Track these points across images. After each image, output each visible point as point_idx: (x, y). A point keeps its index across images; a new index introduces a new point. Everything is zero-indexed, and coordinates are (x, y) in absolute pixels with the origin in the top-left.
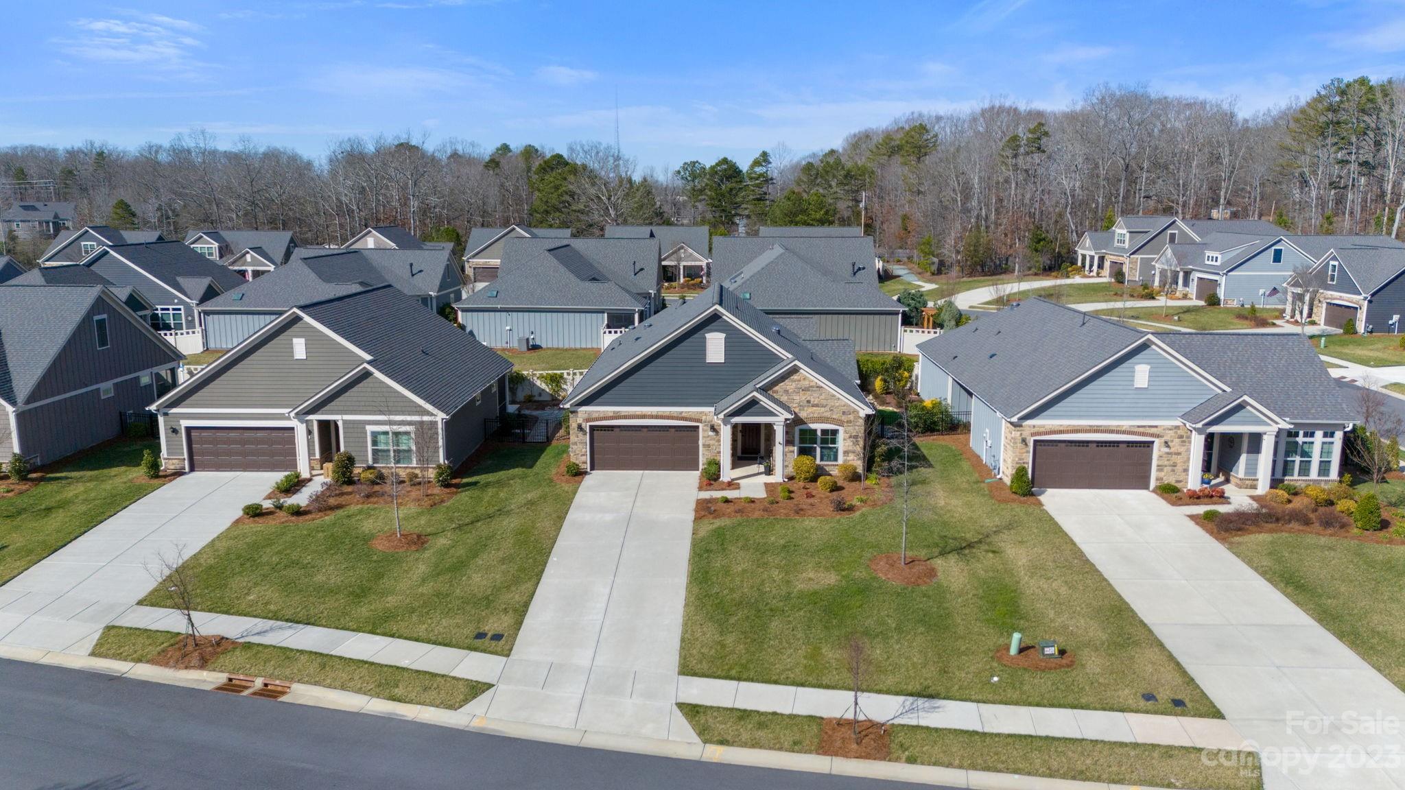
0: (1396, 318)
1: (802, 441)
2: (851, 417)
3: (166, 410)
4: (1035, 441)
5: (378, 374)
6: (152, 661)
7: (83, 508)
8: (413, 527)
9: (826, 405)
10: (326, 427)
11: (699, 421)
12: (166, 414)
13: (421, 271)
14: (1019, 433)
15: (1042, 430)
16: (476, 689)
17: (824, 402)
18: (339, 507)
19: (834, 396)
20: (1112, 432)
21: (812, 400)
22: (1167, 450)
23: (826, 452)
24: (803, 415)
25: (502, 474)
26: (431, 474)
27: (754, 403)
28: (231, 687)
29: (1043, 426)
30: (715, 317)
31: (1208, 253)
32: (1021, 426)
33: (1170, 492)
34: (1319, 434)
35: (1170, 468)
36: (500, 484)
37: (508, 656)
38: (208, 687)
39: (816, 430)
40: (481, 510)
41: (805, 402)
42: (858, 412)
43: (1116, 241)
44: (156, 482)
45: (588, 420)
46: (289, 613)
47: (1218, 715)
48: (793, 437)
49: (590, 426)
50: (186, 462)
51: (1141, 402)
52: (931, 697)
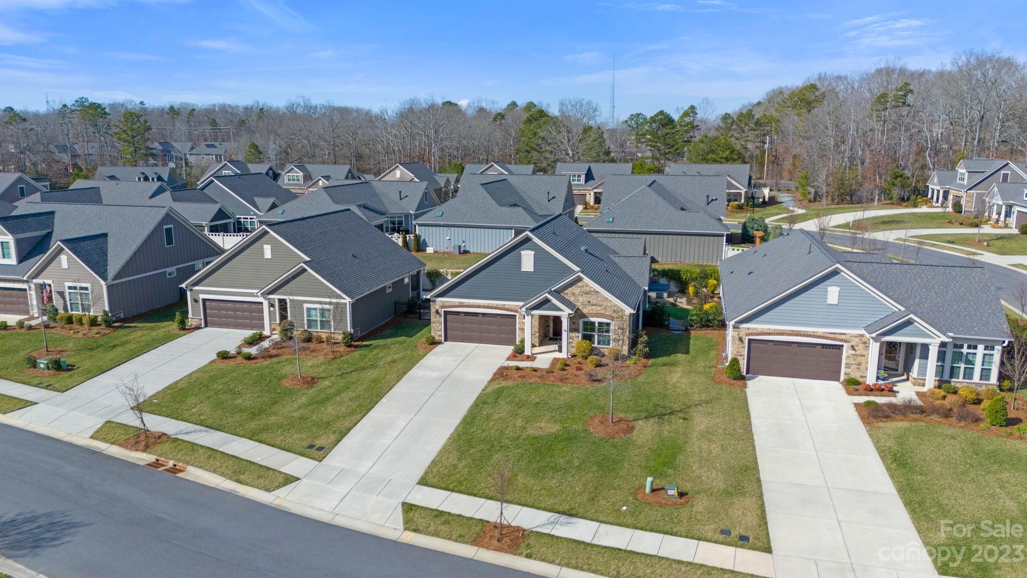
1: (585, 329)
2: (619, 315)
3: (191, 288)
4: (750, 340)
5: (310, 271)
6: (120, 445)
7: (133, 346)
8: (313, 373)
9: (602, 305)
10: (282, 303)
12: (191, 290)
13: (406, 196)
14: (737, 333)
15: (755, 331)
16: (289, 480)
17: (600, 303)
18: (275, 356)
19: (607, 299)
20: (809, 336)
21: (592, 301)
22: (853, 352)
23: (601, 338)
24: (585, 311)
25: (390, 340)
26: (339, 337)
27: (547, 301)
28: (156, 464)
29: (756, 329)
30: (527, 240)
32: (738, 328)
33: (852, 384)
34: (981, 347)
35: (856, 366)
36: (385, 347)
37: (320, 461)
38: (142, 463)
39: (594, 323)
40: (362, 364)
41: (587, 302)
42: (624, 312)
43: (958, 179)
44: (182, 332)
45: (442, 307)
46: (209, 422)
47: (767, 550)
48: (579, 326)
49: (444, 311)
50: (203, 321)
51: (833, 314)
52: (572, 515)
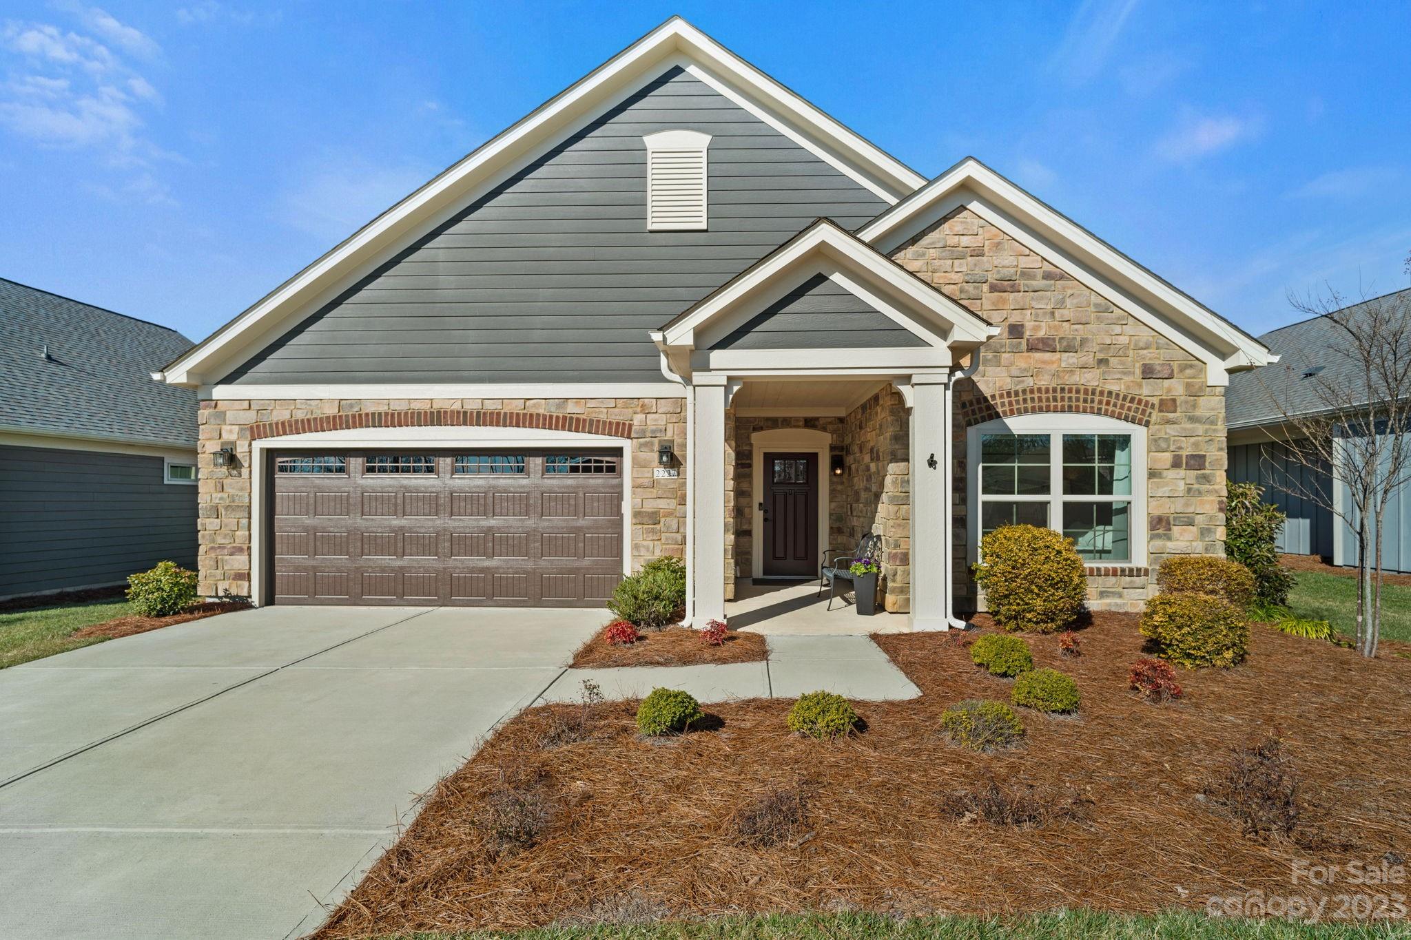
1: (997, 480)
2: (1176, 387)
9: (1084, 342)
11: (622, 429)
17: (1075, 334)
19: (1107, 307)
21: (1029, 325)
39: (1043, 440)
45: (257, 431)
49: (264, 452)
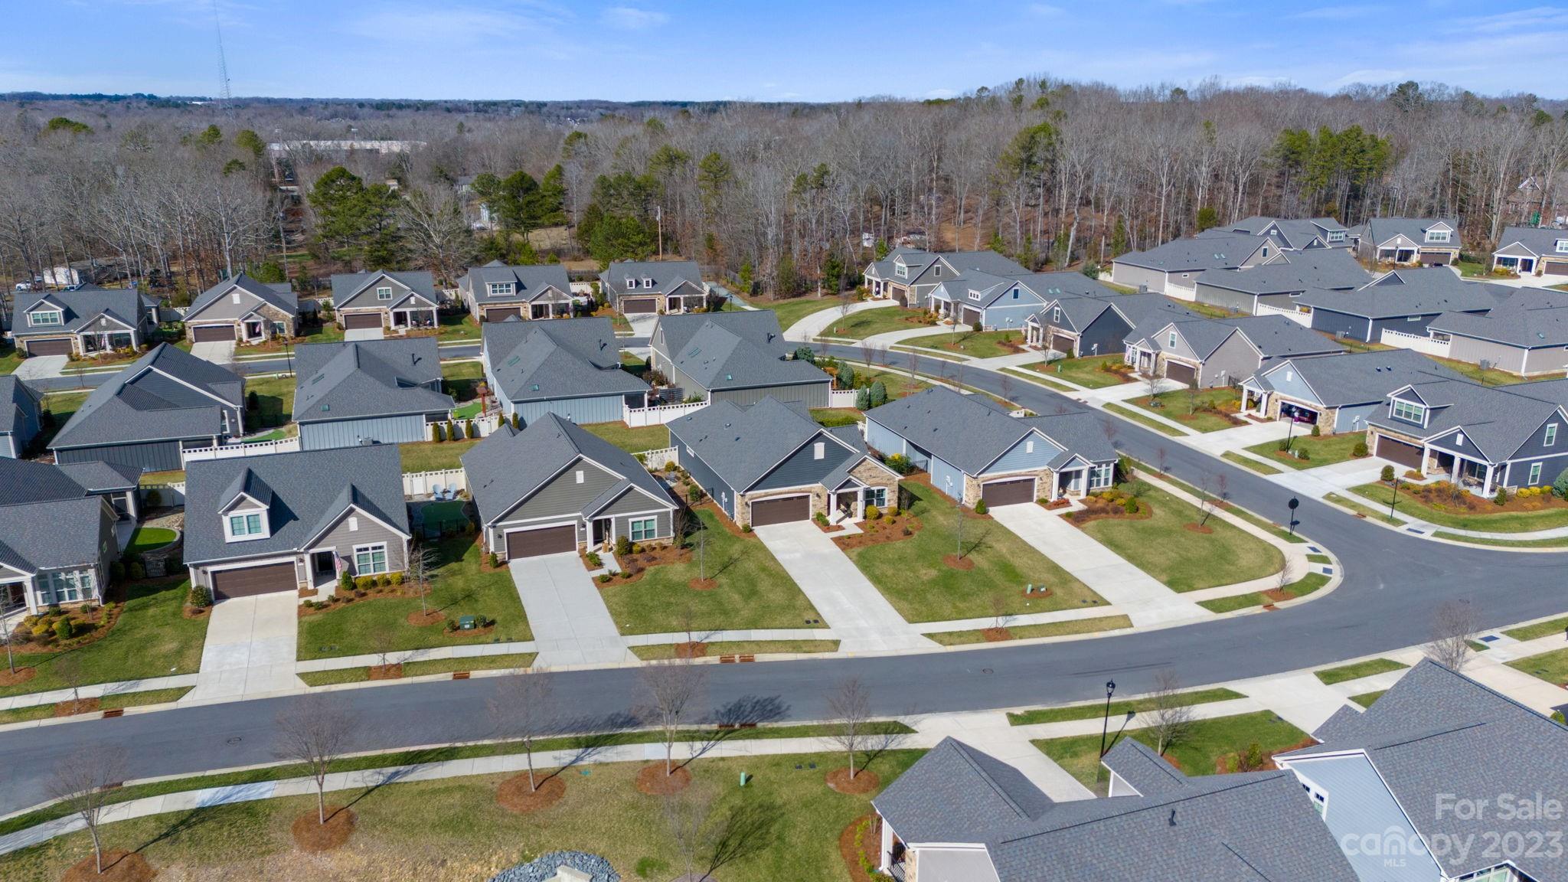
0: (1095, 345)
2: (891, 482)
3: (494, 524)
4: (984, 485)
5: (637, 488)
6: (679, 657)
9: (880, 477)
11: (810, 492)
14: (976, 482)
15: (987, 479)
16: (834, 643)
17: (879, 475)
18: (642, 569)
19: (884, 472)
20: (1017, 476)
21: (872, 474)
22: (1042, 482)
23: (879, 501)
24: (869, 483)
27: (849, 481)
28: (726, 661)
29: (987, 477)
30: (820, 434)
31: (971, 291)
32: (977, 478)
33: (1043, 502)
35: (1044, 491)
37: (830, 628)
38: (716, 663)
39: (875, 491)
41: (869, 476)
42: (894, 478)
43: (897, 272)
44: (499, 569)
45: (751, 499)
47: (1108, 604)
49: (752, 502)
50: (507, 555)
51: (1032, 460)
52: (1011, 615)
